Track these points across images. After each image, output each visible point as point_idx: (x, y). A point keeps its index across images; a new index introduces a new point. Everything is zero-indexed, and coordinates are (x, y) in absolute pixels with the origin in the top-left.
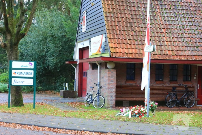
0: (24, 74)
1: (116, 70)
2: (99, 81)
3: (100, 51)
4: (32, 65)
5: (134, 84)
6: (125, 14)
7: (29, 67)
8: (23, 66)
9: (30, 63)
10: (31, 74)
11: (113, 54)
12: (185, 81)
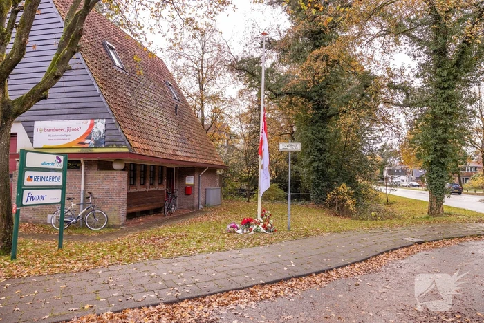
0: (47, 178)
1: (127, 172)
2: (82, 188)
3: (82, 143)
4: (60, 161)
7: (56, 166)
9: (57, 158)
10: (59, 179)
11: (135, 149)
12: (159, 184)
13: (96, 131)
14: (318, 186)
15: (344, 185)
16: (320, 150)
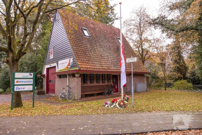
0: (25, 82)
1: (81, 78)
2: (68, 85)
3: (68, 67)
4: (31, 75)
5: (87, 85)
6: (81, 47)
7: (29, 77)
8: (24, 76)
9: (30, 74)
10: (31, 82)
11: (81, 68)
12: (108, 82)
13: (71, 62)
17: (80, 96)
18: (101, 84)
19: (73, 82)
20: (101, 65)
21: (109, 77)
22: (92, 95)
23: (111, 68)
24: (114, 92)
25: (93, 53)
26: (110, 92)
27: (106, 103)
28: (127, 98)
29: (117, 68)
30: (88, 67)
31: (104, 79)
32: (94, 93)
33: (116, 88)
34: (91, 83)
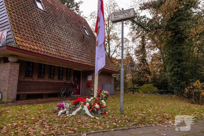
1: (19, 64)
5: (31, 80)
11: (20, 46)
12: (67, 79)
13: (3, 37)
14: (178, 84)
15: (198, 81)
16: (179, 61)
17: (14, 97)
18: (56, 81)
19: (4, 71)
20: (59, 51)
21: (69, 73)
22: (40, 96)
23: (72, 58)
24: (74, 94)
25: (47, 33)
26: (70, 93)
27: (62, 107)
28: (104, 96)
29: (81, 60)
30: (36, 48)
31: (61, 74)
32: (43, 92)
33: (78, 88)
34: (39, 77)
